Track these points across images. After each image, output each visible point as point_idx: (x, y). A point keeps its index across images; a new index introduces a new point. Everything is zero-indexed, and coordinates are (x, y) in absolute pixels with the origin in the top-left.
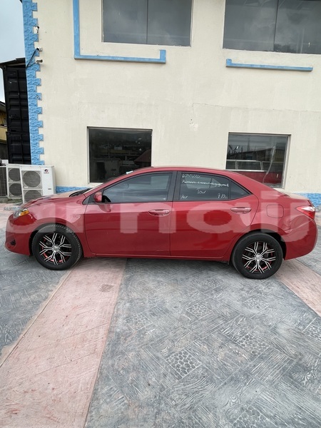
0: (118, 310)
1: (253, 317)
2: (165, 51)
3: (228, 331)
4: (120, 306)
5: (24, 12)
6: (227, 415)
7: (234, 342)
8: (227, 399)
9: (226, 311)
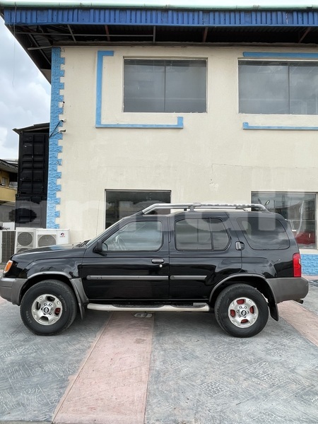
0: (154, 356)
1: (276, 362)
2: (182, 118)
3: (252, 370)
4: (156, 354)
5: (52, 91)
6: (248, 415)
7: (257, 377)
8: (249, 407)
9: (251, 358)
